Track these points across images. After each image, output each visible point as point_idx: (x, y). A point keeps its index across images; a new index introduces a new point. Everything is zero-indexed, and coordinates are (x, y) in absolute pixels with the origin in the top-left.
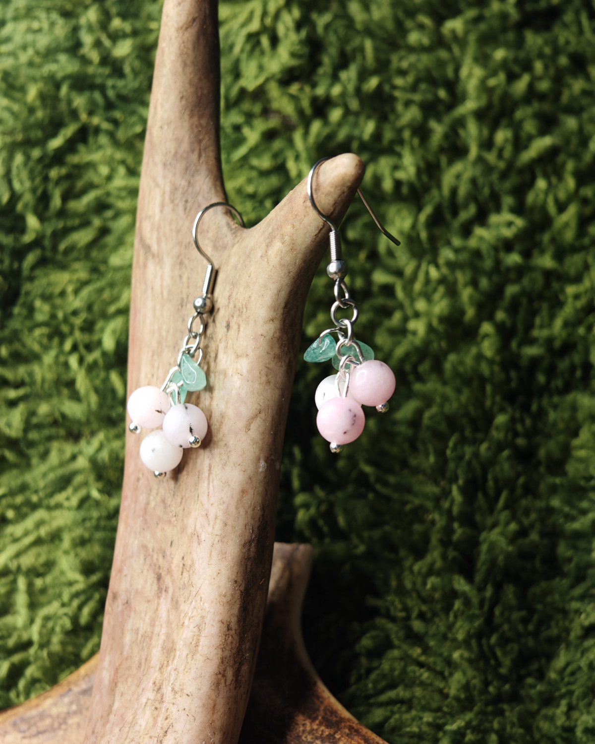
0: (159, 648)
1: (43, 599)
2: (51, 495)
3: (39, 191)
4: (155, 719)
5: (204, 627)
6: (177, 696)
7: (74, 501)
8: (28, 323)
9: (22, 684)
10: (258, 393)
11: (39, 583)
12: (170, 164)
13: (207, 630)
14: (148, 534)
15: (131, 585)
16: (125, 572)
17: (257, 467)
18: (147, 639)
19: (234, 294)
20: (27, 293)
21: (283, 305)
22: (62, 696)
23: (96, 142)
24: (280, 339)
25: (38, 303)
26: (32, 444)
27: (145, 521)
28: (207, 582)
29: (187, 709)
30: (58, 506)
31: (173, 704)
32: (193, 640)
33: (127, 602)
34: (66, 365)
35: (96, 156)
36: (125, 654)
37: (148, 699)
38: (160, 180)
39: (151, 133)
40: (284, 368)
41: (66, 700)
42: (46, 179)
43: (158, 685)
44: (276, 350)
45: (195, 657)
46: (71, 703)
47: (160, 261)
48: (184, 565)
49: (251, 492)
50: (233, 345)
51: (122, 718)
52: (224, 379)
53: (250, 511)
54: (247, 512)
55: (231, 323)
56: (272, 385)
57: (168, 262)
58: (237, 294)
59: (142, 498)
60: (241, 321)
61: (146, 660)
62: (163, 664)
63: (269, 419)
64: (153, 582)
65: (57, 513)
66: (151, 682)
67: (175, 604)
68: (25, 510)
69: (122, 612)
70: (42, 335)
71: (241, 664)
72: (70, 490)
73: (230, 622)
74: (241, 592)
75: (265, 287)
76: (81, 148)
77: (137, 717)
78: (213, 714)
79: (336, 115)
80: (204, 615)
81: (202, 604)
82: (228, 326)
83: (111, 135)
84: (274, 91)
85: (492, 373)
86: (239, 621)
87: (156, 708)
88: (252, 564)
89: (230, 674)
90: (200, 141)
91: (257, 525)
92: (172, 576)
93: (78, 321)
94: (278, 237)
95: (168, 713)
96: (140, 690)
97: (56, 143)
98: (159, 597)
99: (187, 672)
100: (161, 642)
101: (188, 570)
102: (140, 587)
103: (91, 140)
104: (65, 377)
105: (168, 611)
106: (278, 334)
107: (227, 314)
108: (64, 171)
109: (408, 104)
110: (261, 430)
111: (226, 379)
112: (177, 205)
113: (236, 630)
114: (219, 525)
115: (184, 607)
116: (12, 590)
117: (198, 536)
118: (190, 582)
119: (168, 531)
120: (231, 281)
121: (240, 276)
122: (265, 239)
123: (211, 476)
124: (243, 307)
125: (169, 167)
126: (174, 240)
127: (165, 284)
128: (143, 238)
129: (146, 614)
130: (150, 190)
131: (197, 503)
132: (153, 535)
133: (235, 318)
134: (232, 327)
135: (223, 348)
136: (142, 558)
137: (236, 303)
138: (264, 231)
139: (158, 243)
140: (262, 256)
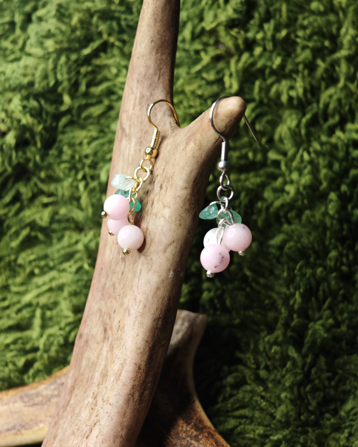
0: (99, 373)
1: (50, 323)
2: (61, 263)
3: (73, 81)
4: (91, 414)
5: (125, 366)
6: (105, 403)
7: (74, 269)
8: (58, 160)
9: (31, 372)
10: (173, 230)
11: (48, 314)
12: (141, 81)
13: (126, 367)
14: (103, 303)
15: (90, 331)
16: (88, 322)
17: (168, 274)
18: (94, 365)
19: (166, 169)
20: (60, 141)
21: (193, 180)
22: (51, 384)
23: (112, 52)
24: (190, 200)
25: (65, 148)
26: (54, 231)
27: (103, 295)
28: (130, 339)
29: (109, 412)
30: (64, 270)
31: (102, 408)
32: (118, 372)
33: (87, 341)
34: (77, 188)
35: (110, 62)
36: (81, 371)
37: (89, 402)
38: (135, 90)
39: (132, 60)
40: (191, 217)
41: (53, 387)
42: (78, 73)
43: (95, 395)
44: (187, 206)
45: (118, 382)
46: (55, 389)
47: (130, 140)
48: (119, 326)
49: (162, 289)
50: (162, 199)
51: (74, 410)
52: (155, 219)
53: (161, 300)
54: (158, 301)
55: (163, 185)
56: (182, 226)
57: (134, 140)
58: (168, 169)
59: (103, 281)
60: (168, 186)
61: (91, 378)
62: (100, 383)
63: (179, 247)
64: (102, 332)
65: (63, 274)
66: (92, 392)
67: (112, 349)
68: (46, 269)
69: (83, 346)
70: (65, 168)
71: (144, 390)
72: (72, 262)
73: (141, 365)
74: (150, 347)
75: (183, 168)
76: (102, 55)
77: (81, 411)
78: (123, 418)
79: (258, 51)
80: (126, 358)
81: (126, 351)
82: (161, 187)
83: (121, 50)
84: (222, 32)
85: (332, 224)
86: (146, 365)
87: (92, 409)
88: (158, 332)
89: (137, 395)
90: (160, 69)
91: (164, 309)
92: (112, 331)
93: (88, 162)
94: (193, 140)
95: (98, 413)
96: (85, 396)
97: (86, 51)
98: (104, 342)
99: (112, 390)
100: (100, 369)
101: (121, 329)
102: (94, 333)
103: (109, 50)
104: (76, 195)
105: (107, 352)
106: (188, 197)
107: (161, 180)
108: (90, 69)
109: (304, 48)
110: (173, 252)
111: (156, 219)
112: (143, 107)
113: (143, 370)
114: (141, 306)
115: (116, 351)
116: (33, 316)
117: (129, 311)
118: (121, 337)
119: (114, 303)
120: (166, 160)
121: (171, 158)
122: (186, 140)
123: (140, 276)
124: (170, 178)
125: (141, 83)
126: (139, 127)
127: (130, 154)
128: (122, 123)
129: (95, 350)
130: (128, 95)
131: (131, 291)
132: (106, 304)
133: (165, 183)
134: (163, 188)
135: (157, 200)
136: (98, 316)
137: (167, 174)
138: (186, 135)
139: (129, 128)
140: (183, 150)
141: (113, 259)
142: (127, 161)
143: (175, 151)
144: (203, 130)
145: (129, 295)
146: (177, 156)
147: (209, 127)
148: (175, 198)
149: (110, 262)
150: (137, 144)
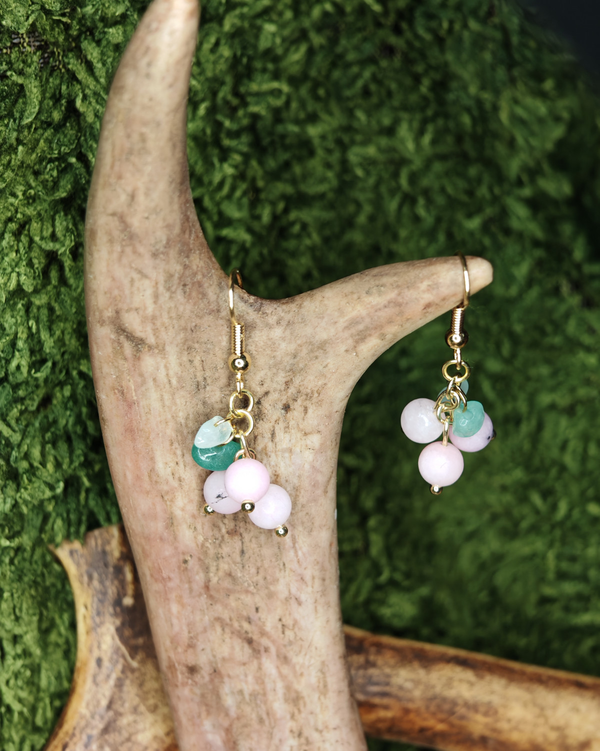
0: (281, 701)
5: (327, 669)
6: (324, 733)
13: (331, 670)
14: (219, 607)
15: (214, 656)
16: (200, 646)
18: (259, 697)
19: (296, 380)
28: (318, 633)
29: (339, 739)
31: (323, 741)
32: (320, 683)
33: (215, 671)
36: (233, 714)
37: (291, 746)
38: (150, 271)
43: (296, 731)
45: (327, 696)
47: (161, 352)
48: (283, 625)
50: (298, 425)
52: (290, 456)
53: (336, 556)
55: (291, 405)
57: (172, 350)
59: (200, 578)
60: (310, 404)
61: (268, 714)
62: (294, 712)
64: (243, 647)
66: (287, 731)
69: (212, 681)
80: (323, 659)
81: (318, 651)
82: (287, 409)
92: (269, 637)
94: (375, 336)
96: (276, 741)
98: (258, 658)
99: (324, 710)
100: (280, 695)
101: (291, 628)
102: (226, 655)
105: (278, 667)
112: (175, 292)
114: (317, 583)
117: (296, 599)
118: (298, 638)
119: (248, 599)
120: (288, 368)
121: (306, 365)
122: (352, 336)
123: (297, 545)
124: (312, 392)
125: (161, 256)
126: (176, 327)
127: (171, 373)
128: (127, 330)
129: (246, 675)
130: (132, 281)
131: (285, 571)
132: (226, 606)
133: (299, 401)
134: (294, 409)
135: (282, 429)
136: (219, 629)
137: (301, 389)
138: (347, 328)
139: (154, 335)
140: (347, 351)
141: (206, 540)
142: (167, 386)
143: (319, 353)
144: (408, 320)
145: (284, 578)
146: (329, 361)
147: (425, 315)
148: (329, 417)
149: (200, 546)
150: (180, 353)
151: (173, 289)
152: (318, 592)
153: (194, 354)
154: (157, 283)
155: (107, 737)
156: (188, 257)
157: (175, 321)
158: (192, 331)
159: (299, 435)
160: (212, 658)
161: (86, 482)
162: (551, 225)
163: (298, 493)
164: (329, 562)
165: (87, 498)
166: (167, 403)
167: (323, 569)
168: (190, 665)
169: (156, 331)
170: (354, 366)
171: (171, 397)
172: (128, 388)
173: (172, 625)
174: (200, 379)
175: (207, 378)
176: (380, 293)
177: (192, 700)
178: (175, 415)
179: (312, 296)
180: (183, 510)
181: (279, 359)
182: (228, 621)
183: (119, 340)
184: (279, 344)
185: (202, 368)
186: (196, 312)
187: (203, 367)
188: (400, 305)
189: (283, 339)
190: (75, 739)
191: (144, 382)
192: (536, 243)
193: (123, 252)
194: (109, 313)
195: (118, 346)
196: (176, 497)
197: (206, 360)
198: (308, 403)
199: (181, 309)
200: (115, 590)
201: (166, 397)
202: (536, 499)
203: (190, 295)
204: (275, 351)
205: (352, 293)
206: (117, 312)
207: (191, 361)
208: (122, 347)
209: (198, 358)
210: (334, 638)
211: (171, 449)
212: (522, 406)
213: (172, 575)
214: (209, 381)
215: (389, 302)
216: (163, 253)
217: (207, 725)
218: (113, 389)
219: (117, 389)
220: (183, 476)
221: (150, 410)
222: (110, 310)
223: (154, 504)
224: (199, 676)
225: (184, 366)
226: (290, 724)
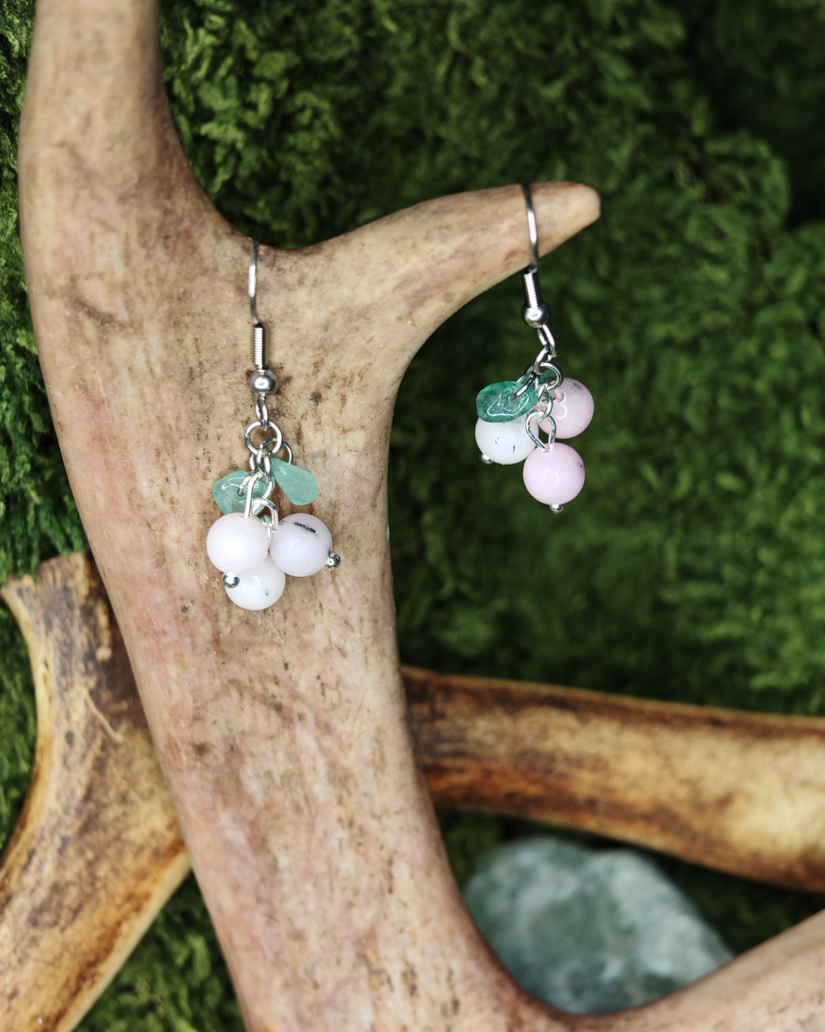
4: (365, 855)
5: (384, 737)
6: (383, 819)
13: (388, 738)
14: (233, 666)
15: (230, 730)
16: (210, 717)
18: (294, 778)
27: (222, 653)
28: (370, 691)
29: (404, 825)
31: (383, 830)
32: (375, 755)
33: (232, 749)
36: (259, 803)
37: (341, 840)
38: (116, 221)
43: (346, 820)
45: (386, 771)
47: (137, 331)
48: (323, 684)
50: (334, 419)
52: (324, 462)
53: (391, 588)
55: (323, 394)
57: (153, 328)
59: (205, 630)
60: (349, 392)
61: (307, 799)
62: (341, 795)
64: (269, 715)
66: (333, 820)
67: (326, 728)
69: (228, 762)
77: (335, 864)
80: (378, 725)
81: (371, 715)
82: (317, 399)
87: (359, 844)
92: (303, 701)
95: (381, 842)
96: (319, 833)
98: (290, 729)
99: (383, 790)
100: (322, 775)
101: (333, 687)
102: (246, 727)
105: (317, 739)
111: (327, 462)
114: (367, 629)
117: (339, 649)
118: (343, 700)
119: (272, 653)
120: (317, 344)
121: (343, 339)
122: (406, 298)
123: (337, 579)
124: (352, 376)
125: (132, 200)
126: (157, 295)
127: (153, 358)
128: (88, 304)
129: (275, 752)
130: (92, 237)
131: (323, 614)
132: (243, 664)
133: (334, 389)
134: (328, 399)
135: (312, 426)
136: (235, 694)
137: (337, 371)
138: (398, 287)
139: (127, 308)
140: (399, 319)
142: (149, 376)
143: (360, 323)
144: (483, 274)
145: (322, 622)
146: (374, 333)
147: (507, 266)
148: (376, 406)
149: (204, 588)
150: (165, 331)
151: (151, 244)
152: (368, 638)
153: (184, 330)
154: (127, 238)
155: (88, 837)
156: (169, 197)
157: (155, 288)
158: (180, 299)
159: (335, 433)
160: (227, 733)
161: (35, 498)
162: (660, 86)
163: (337, 510)
164: (382, 597)
165: (37, 518)
166: (150, 399)
167: (374, 607)
168: (198, 743)
169: (128, 304)
170: (409, 339)
171: (154, 391)
172: (93, 382)
173: (170, 692)
174: (193, 364)
175: (205, 363)
176: (444, 239)
177: (203, 787)
178: (160, 415)
179: (346, 243)
180: (178, 541)
181: (304, 332)
182: (247, 683)
183: (77, 317)
184: (303, 313)
185: (195, 350)
186: (184, 273)
187: (197, 347)
188: (473, 255)
189: (309, 305)
190: (44, 844)
191: (115, 374)
192: (642, 116)
193: (77, 197)
194: (61, 281)
195: (78, 326)
196: (168, 525)
197: (201, 338)
198: (347, 391)
199: (163, 270)
200: (85, 640)
201: (148, 391)
202: (649, 473)
203: (174, 250)
204: (298, 322)
205: (404, 238)
206: (73, 280)
207: (180, 341)
208: (82, 327)
209: (190, 336)
210: (391, 696)
211: (158, 461)
212: (627, 344)
213: (167, 628)
214: (207, 366)
215: (457, 251)
216: (134, 196)
217: (225, 818)
218: (72, 383)
219: (78, 384)
220: (176, 496)
221: (126, 410)
222: (62, 276)
223: (137, 536)
224: (211, 757)
225: (171, 348)
226: (337, 811)
